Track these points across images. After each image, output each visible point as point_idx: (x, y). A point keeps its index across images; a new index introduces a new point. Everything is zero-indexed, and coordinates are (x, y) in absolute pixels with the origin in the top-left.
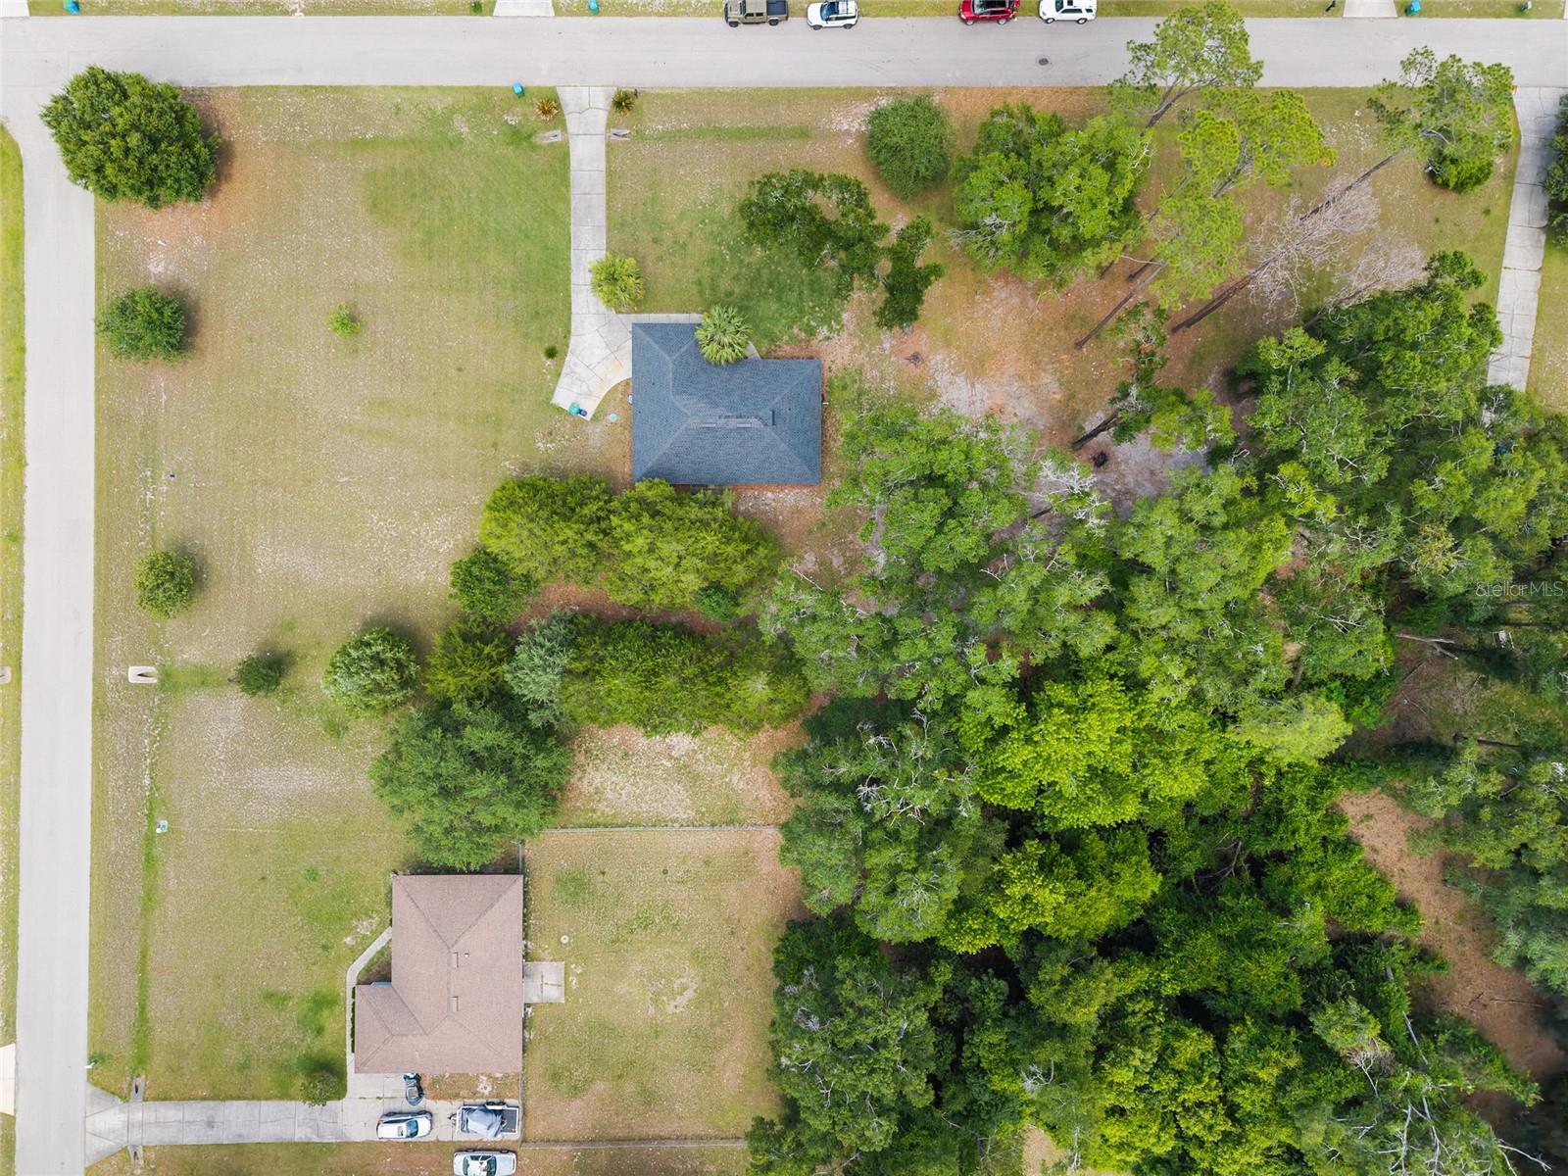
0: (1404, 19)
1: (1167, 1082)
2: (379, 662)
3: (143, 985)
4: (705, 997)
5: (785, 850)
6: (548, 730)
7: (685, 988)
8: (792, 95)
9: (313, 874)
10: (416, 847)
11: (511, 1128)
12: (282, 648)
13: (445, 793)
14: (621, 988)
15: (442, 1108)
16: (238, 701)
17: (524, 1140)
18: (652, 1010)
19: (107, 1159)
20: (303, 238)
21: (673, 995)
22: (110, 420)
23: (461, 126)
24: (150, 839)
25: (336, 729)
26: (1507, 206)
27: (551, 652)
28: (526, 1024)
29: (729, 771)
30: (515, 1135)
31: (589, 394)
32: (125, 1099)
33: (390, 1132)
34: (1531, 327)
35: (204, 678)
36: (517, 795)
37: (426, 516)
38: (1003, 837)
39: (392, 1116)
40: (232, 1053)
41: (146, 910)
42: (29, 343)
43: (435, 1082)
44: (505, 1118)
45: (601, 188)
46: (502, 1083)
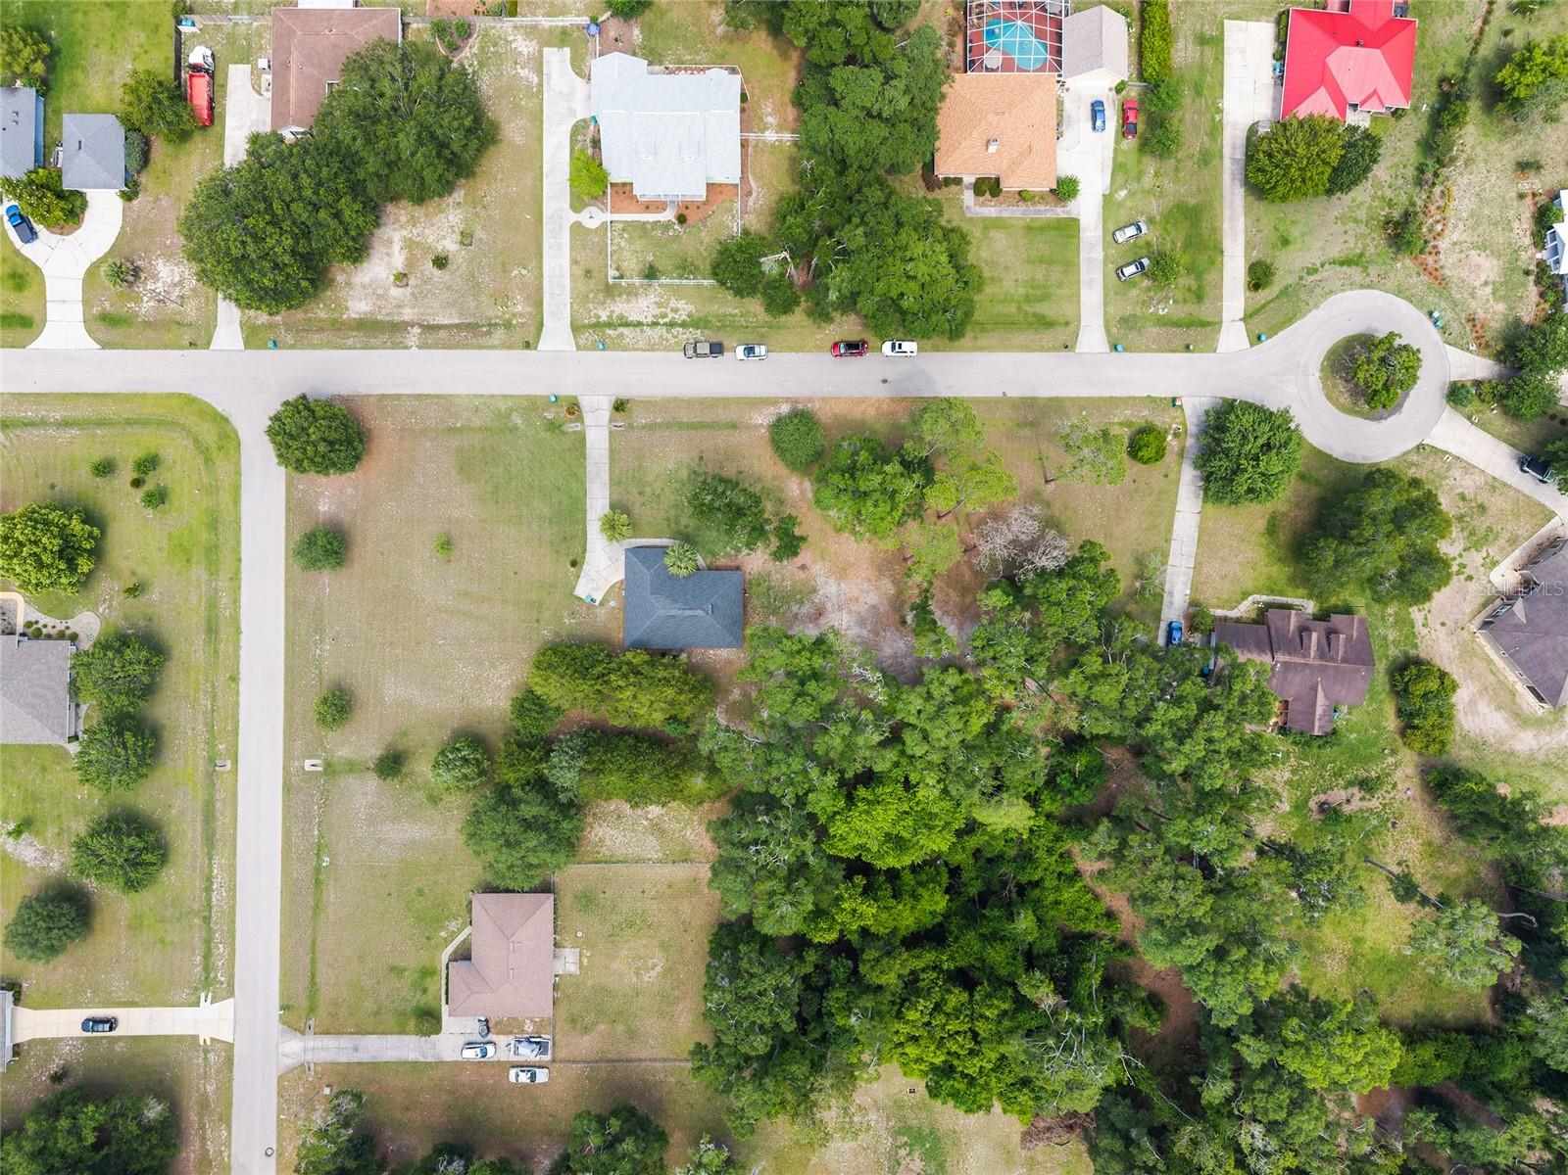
0: (1114, 353)
1: (939, 1020)
2: (465, 760)
3: (313, 962)
4: (668, 972)
5: (711, 881)
6: (571, 804)
7: (655, 966)
8: (725, 402)
9: (420, 892)
10: (489, 877)
11: (545, 1052)
12: (401, 748)
13: (508, 844)
14: (615, 965)
15: (502, 1040)
16: (372, 781)
17: (553, 1061)
18: (634, 980)
19: (291, 1071)
20: (417, 490)
21: (648, 970)
22: (294, 605)
23: (517, 420)
24: (318, 870)
25: (434, 800)
26: (1179, 472)
27: (573, 758)
28: (555, 987)
29: (684, 828)
30: (547, 1058)
31: (598, 589)
32: (303, 1033)
33: (470, 1054)
34: (1194, 549)
35: (352, 767)
36: (552, 846)
37: (493, 665)
38: (843, 873)
39: (470, 1045)
40: (369, 1005)
41: (315, 914)
42: (243, 556)
43: (497, 1023)
44: (542, 1047)
45: (607, 460)
46: (540, 1025)
